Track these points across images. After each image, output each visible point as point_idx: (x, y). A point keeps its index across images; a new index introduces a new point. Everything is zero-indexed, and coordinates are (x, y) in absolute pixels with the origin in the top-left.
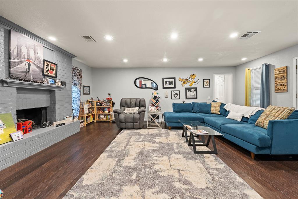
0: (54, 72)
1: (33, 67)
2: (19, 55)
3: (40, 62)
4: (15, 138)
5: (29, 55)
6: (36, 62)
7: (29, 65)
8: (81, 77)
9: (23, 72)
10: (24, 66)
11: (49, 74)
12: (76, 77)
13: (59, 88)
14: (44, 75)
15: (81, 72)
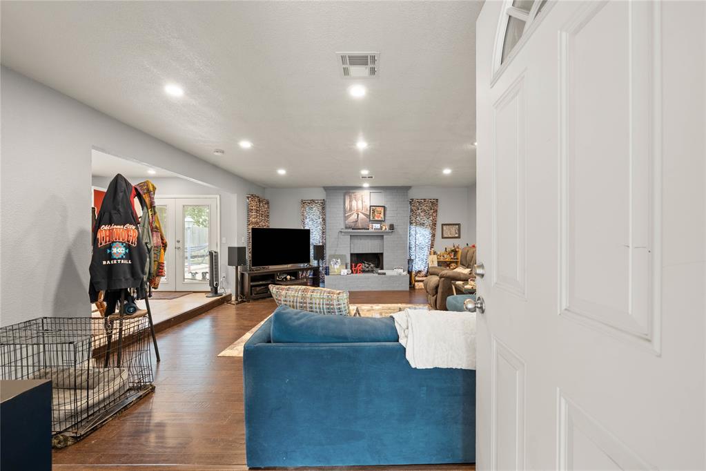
0: (382, 215)
1: (361, 216)
2: (351, 209)
3: (367, 210)
4: (342, 274)
5: (357, 207)
6: (363, 211)
7: (358, 215)
8: (436, 211)
9: (353, 222)
10: (354, 217)
11: (376, 219)
12: (422, 214)
13: (387, 233)
14: (370, 221)
15: (434, 204)
